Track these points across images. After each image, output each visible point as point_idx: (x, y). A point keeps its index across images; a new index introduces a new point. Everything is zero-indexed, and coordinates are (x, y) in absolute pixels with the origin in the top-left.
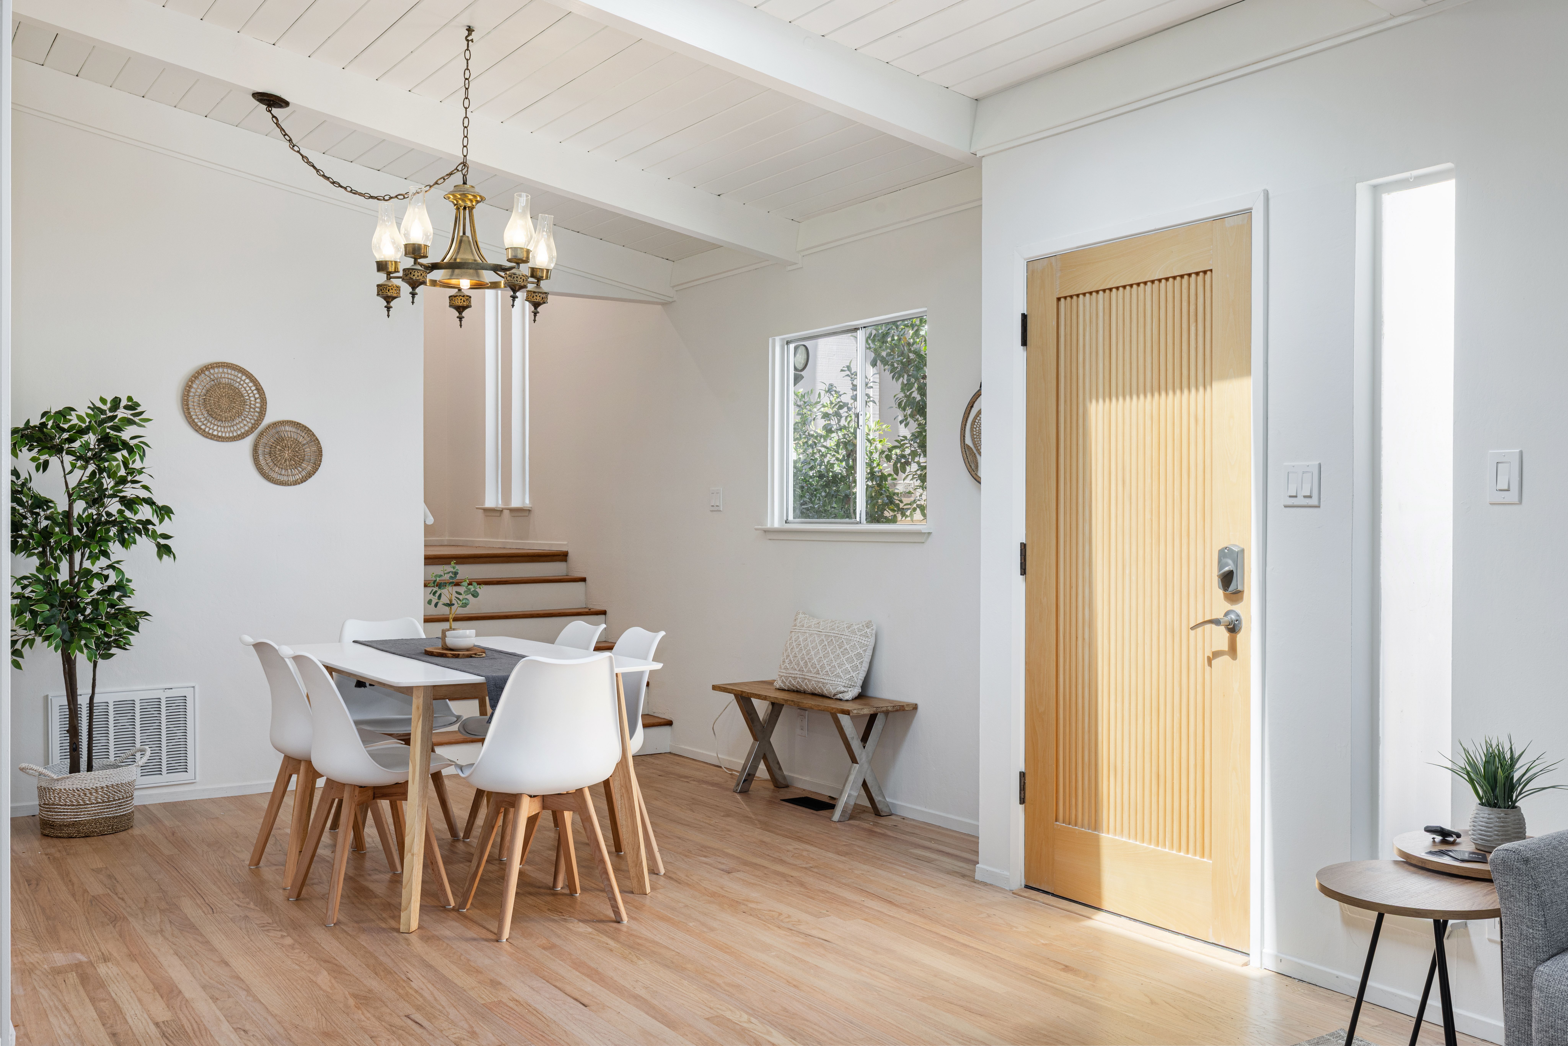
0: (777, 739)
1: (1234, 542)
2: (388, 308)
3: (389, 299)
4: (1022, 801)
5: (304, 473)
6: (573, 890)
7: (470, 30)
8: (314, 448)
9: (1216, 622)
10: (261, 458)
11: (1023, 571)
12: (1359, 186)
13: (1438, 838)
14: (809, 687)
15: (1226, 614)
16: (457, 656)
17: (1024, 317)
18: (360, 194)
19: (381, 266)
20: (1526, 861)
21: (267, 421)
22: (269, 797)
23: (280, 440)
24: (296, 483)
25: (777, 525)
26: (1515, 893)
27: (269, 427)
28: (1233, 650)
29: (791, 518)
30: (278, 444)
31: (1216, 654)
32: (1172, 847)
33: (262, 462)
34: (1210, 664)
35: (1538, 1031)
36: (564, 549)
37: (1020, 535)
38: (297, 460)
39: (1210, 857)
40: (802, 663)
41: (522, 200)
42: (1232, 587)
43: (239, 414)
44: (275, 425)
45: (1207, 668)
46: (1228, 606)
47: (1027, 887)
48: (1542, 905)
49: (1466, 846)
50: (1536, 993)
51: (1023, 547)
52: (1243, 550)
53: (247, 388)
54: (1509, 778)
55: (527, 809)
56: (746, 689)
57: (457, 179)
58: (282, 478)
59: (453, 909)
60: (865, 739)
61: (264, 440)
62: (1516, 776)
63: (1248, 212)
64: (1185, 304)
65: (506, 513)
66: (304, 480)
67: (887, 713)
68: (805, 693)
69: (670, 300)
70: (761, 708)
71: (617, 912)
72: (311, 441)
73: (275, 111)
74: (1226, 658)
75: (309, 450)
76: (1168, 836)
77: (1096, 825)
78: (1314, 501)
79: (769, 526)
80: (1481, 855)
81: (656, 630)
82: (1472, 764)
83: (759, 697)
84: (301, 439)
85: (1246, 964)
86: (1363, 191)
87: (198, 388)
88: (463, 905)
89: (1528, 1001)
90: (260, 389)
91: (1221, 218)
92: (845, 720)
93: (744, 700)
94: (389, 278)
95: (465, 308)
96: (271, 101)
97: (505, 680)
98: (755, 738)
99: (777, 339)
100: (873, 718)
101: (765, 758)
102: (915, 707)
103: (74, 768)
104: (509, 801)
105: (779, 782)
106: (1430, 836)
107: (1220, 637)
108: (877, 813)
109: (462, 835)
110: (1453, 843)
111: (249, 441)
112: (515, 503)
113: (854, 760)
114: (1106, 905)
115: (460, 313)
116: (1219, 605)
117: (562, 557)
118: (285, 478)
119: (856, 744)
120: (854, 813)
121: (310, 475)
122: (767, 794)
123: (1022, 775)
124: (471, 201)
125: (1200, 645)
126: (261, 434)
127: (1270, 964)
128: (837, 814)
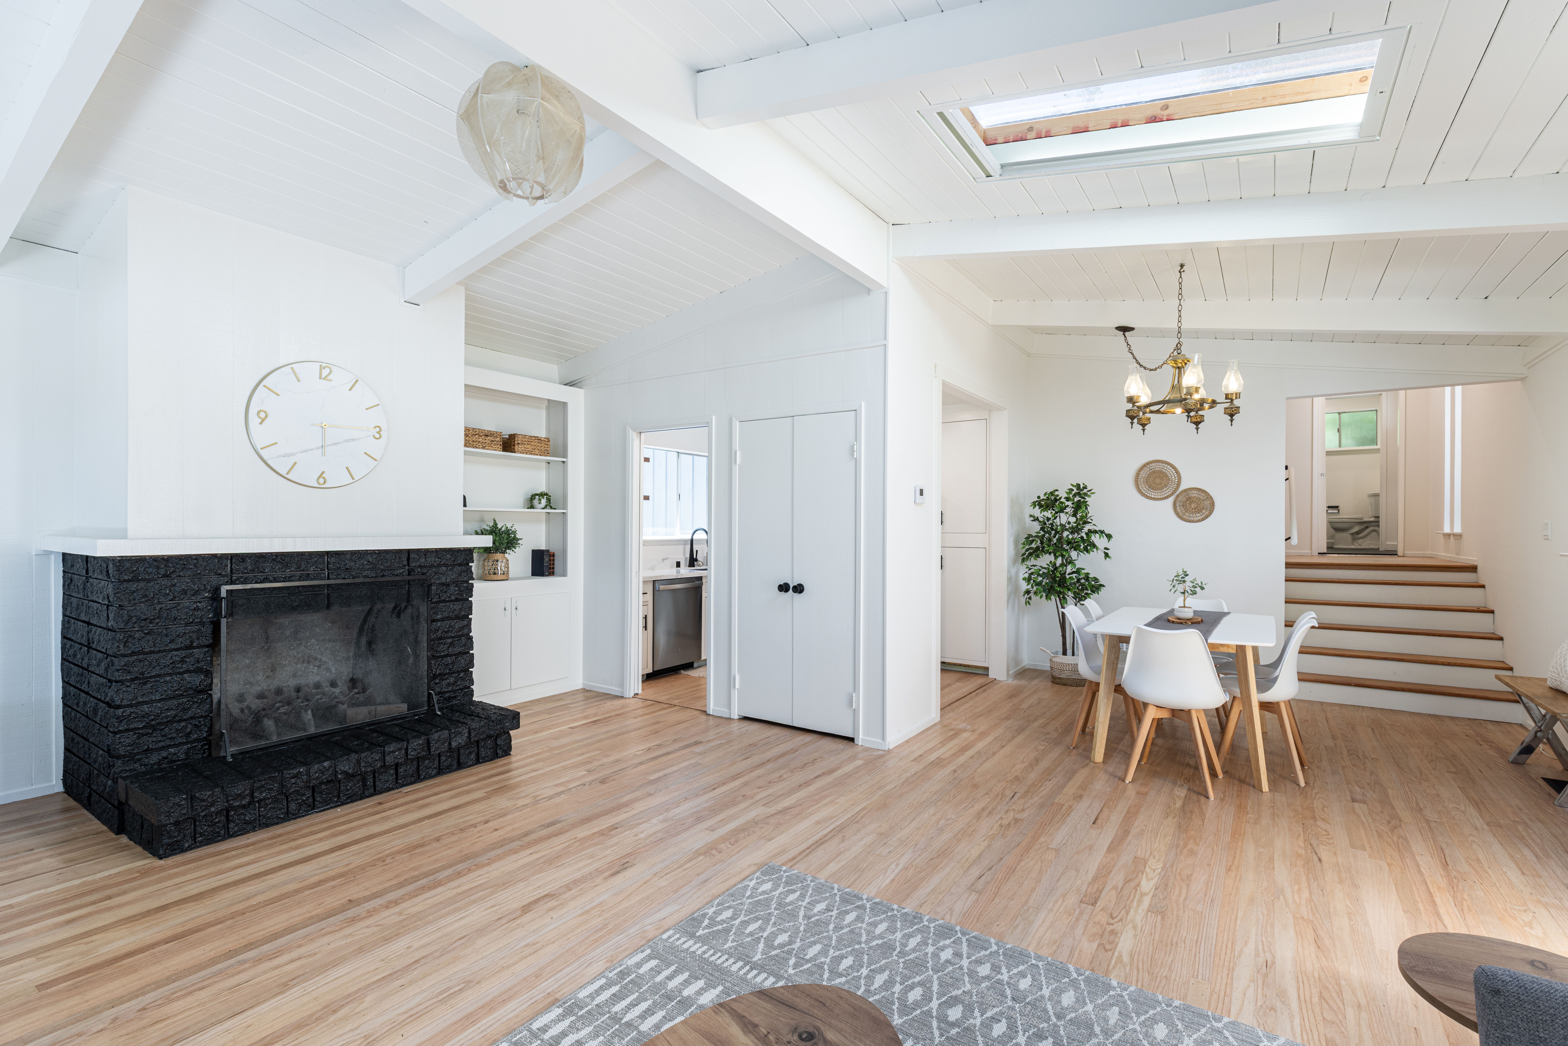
2: (1144, 430)
5: (1203, 516)
7: (1182, 266)
8: (1210, 502)
10: (1178, 508)
21: (1182, 488)
23: (1189, 498)
24: (1199, 521)
27: (1182, 491)
30: (1187, 500)
33: (1179, 511)
36: (1472, 564)
38: (1199, 509)
43: (1166, 486)
44: (1186, 490)
53: (1170, 472)
58: (1190, 519)
61: (1180, 498)
65: (1452, 536)
66: (1203, 519)
69: (1524, 376)
72: (1207, 498)
75: (1207, 503)
84: (1202, 498)
87: (1143, 474)
90: (1177, 472)
96: (1125, 329)
103: (1065, 653)
111: (1171, 499)
112: (1455, 530)
115: (1197, 425)
117: (1473, 569)
118: (1192, 519)
121: (1207, 517)
124: (1181, 363)
126: (1178, 496)
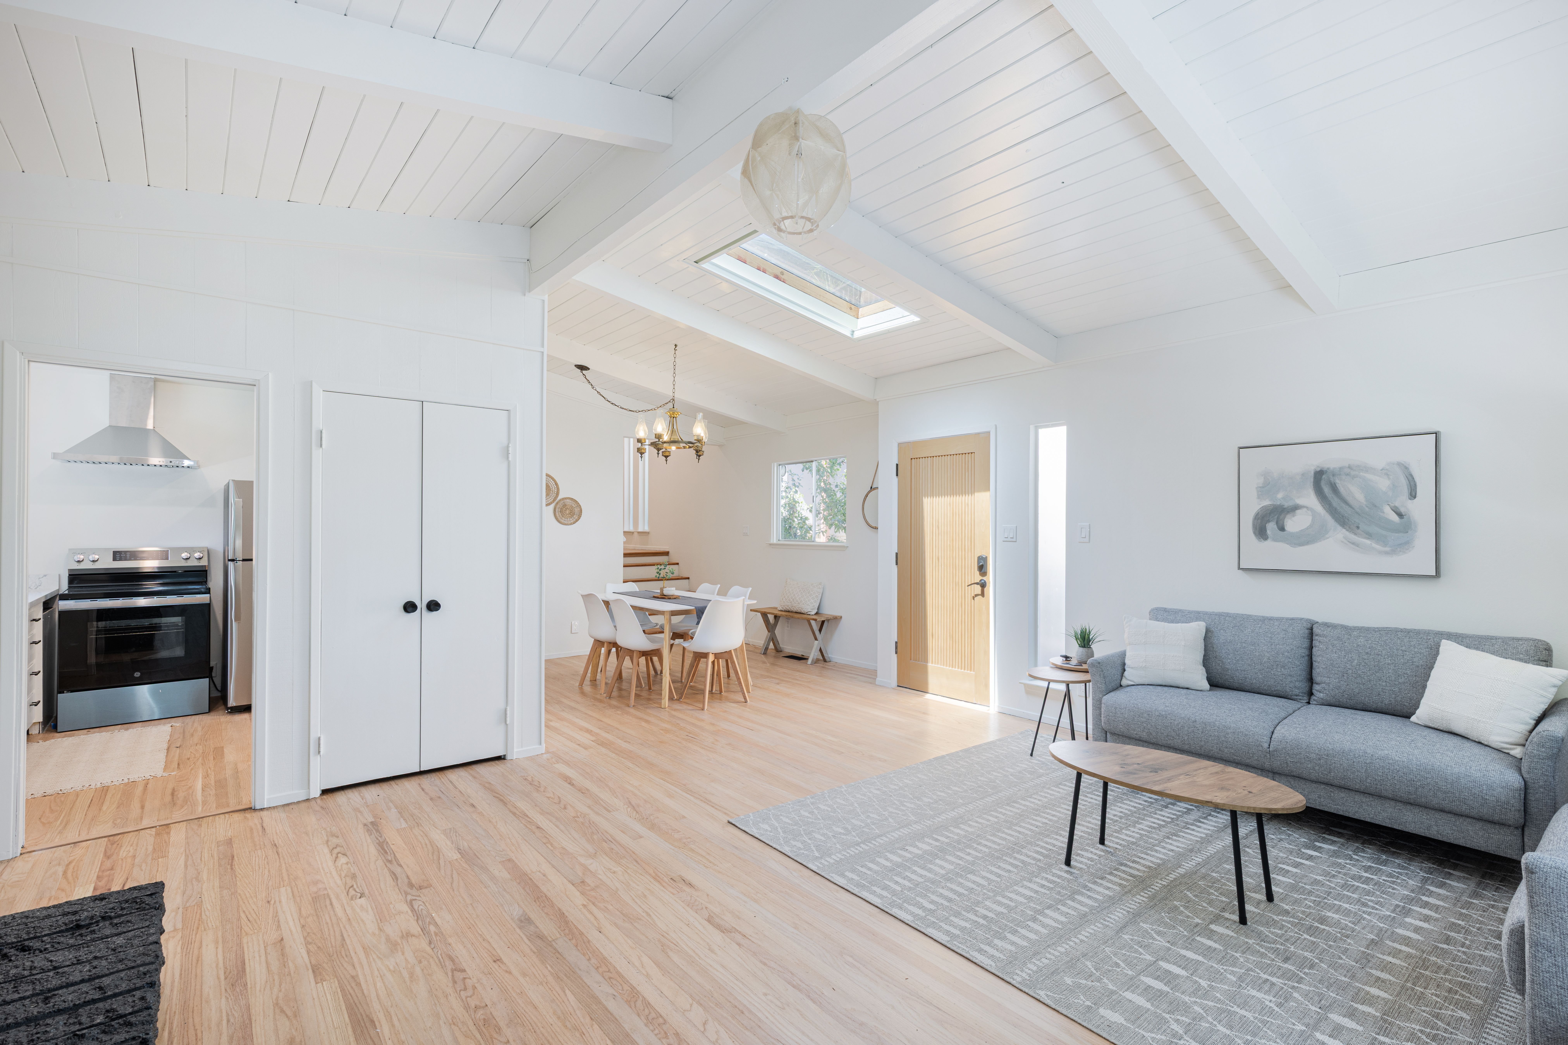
0: (777, 631)
1: (984, 554)
2: (643, 458)
3: (642, 454)
4: (896, 653)
5: (574, 520)
6: (721, 692)
7: (676, 346)
8: (579, 509)
9: (977, 584)
10: (557, 513)
11: (897, 564)
12: (1031, 426)
13: (1064, 659)
14: (795, 610)
15: (980, 581)
16: (670, 598)
17: (897, 465)
18: (625, 409)
19: (639, 441)
20: (1099, 663)
21: (560, 497)
22: (587, 657)
23: (565, 505)
24: (571, 524)
25: (775, 542)
26: (1096, 673)
27: (560, 500)
28: (983, 594)
29: (780, 539)
30: (564, 507)
31: (976, 595)
32: (958, 668)
33: (558, 515)
34: (974, 599)
35: (1104, 717)
36: (667, 550)
37: (895, 549)
38: (572, 514)
39: (974, 671)
40: (791, 600)
41: (700, 415)
42: (983, 571)
43: (548, 495)
44: (563, 499)
45: (973, 600)
46: (981, 578)
47: (898, 686)
48: (1104, 677)
49: (1074, 662)
50: (1103, 705)
51: (897, 554)
52: (987, 557)
53: (551, 483)
54: (1089, 637)
55: (711, 658)
56: (766, 611)
57: (670, 405)
58: (565, 522)
59: (676, 700)
60: (820, 630)
61: (558, 506)
62: (1091, 637)
63: (989, 433)
64: (964, 464)
65: (636, 534)
66: (574, 523)
67: (828, 620)
68: (792, 612)
70: (771, 618)
71: (745, 698)
72: (578, 506)
73: (584, 372)
74: (980, 597)
75: (577, 510)
76: (957, 664)
77: (926, 661)
78: (1014, 540)
79: (772, 542)
80: (1081, 663)
81: (747, 587)
82: (1076, 633)
83: (770, 613)
84: (573, 505)
85: (989, 710)
86: (1032, 428)
88: (681, 698)
89: (1100, 709)
90: (556, 484)
91: (979, 434)
92: (813, 622)
93: (764, 615)
94: (642, 445)
95: (668, 456)
96: (582, 368)
97: (705, 607)
98: (769, 631)
99: (775, 464)
100: (823, 622)
101: (773, 640)
102: (841, 617)
104: (705, 655)
105: (778, 650)
106: (1062, 658)
107: (978, 589)
108: (825, 660)
109: (659, 673)
110: (1070, 660)
111: (552, 506)
112: (640, 529)
113: (816, 639)
114: (930, 691)
116: (978, 578)
117: (666, 554)
118: (567, 522)
119: (817, 632)
120: (816, 661)
121: (577, 521)
122: (773, 654)
123: (896, 643)
124: (677, 415)
125: (970, 592)
126: (557, 503)
127: (997, 709)
128: (810, 661)
